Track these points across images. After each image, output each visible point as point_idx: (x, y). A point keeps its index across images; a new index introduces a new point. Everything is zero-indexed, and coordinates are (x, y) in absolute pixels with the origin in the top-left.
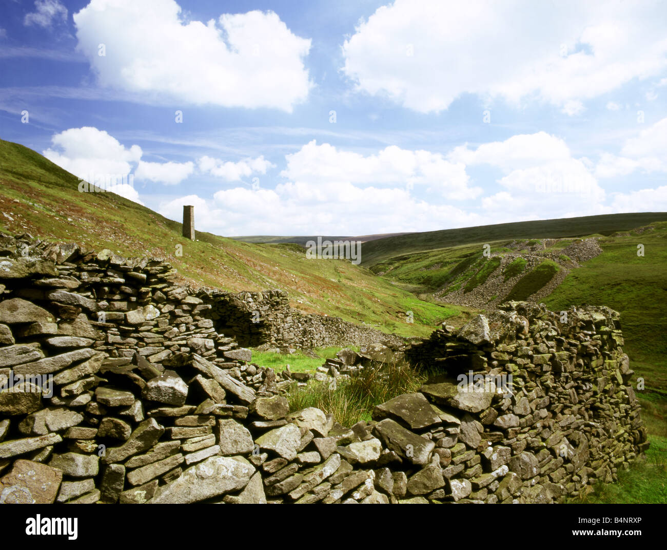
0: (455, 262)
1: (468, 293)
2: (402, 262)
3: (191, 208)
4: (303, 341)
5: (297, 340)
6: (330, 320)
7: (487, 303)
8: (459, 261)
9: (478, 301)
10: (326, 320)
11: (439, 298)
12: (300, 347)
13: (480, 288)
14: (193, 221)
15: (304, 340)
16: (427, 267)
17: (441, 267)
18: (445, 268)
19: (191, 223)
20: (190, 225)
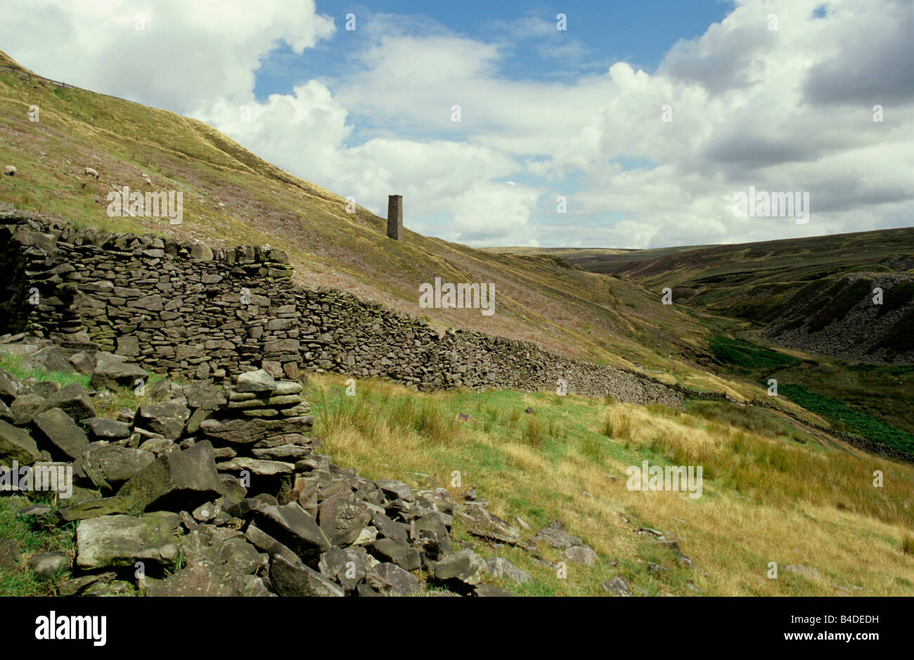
0: (796, 286)
1: (816, 333)
2: (713, 284)
3: (399, 199)
4: (424, 374)
5: (408, 370)
6: (502, 343)
7: (847, 350)
8: (803, 284)
9: (832, 346)
10: (496, 343)
11: (767, 339)
12: (415, 383)
13: (836, 326)
14: (402, 217)
15: (425, 370)
16: (752, 293)
17: (773, 294)
18: (780, 296)
19: (399, 219)
20: (396, 222)
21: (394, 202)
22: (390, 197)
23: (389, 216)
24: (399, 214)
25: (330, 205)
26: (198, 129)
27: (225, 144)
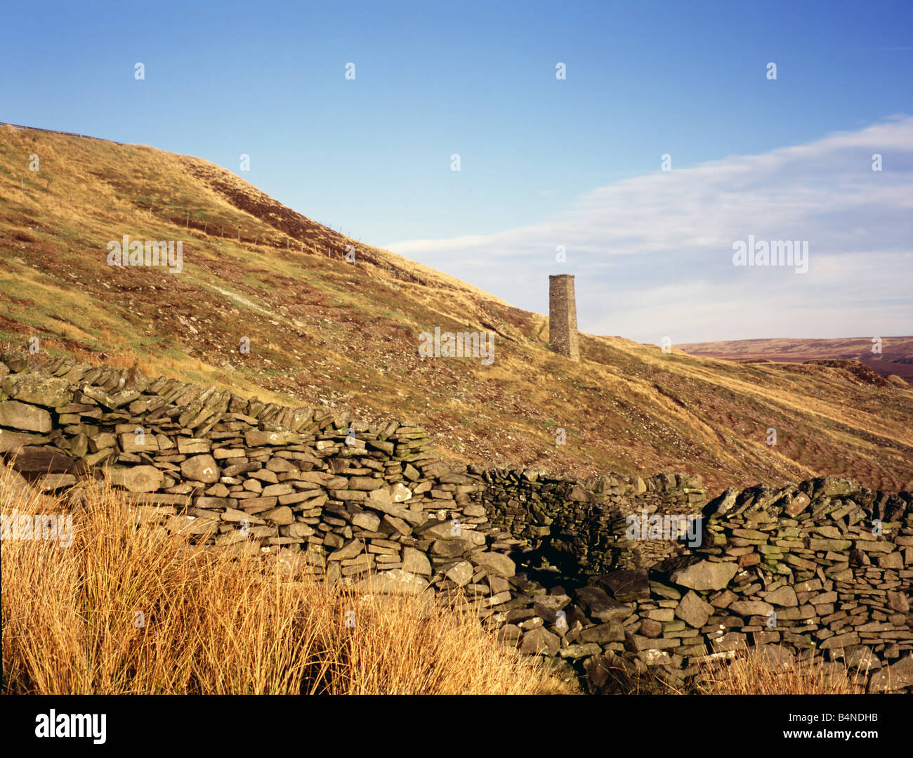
3: (568, 281)
19: (570, 317)
20: (566, 324)
21: (559, 287)
22: (551, 277)
23: (552, 314)
24: (571, 309)
25: (438, 298)
26: (199, 175)
27: (247, 198)
